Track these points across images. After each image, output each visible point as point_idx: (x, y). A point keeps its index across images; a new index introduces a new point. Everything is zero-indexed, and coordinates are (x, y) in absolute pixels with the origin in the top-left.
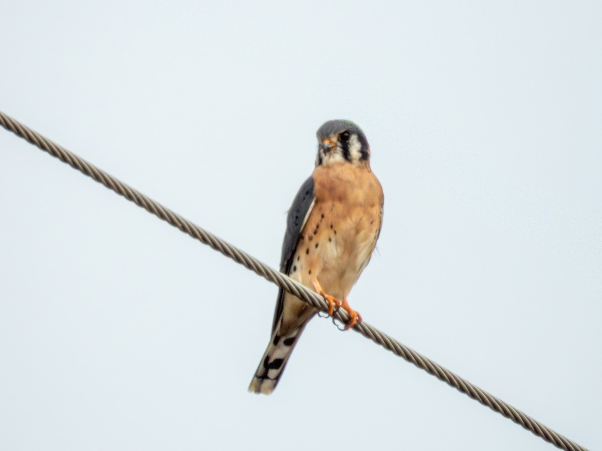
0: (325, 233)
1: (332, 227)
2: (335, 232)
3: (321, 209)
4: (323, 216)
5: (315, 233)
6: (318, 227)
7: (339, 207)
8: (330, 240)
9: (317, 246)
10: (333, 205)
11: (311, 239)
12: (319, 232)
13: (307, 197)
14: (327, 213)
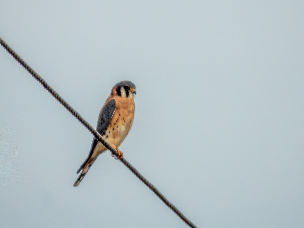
0: (121, 122)
1: (123, 119)
2: (125, 121)
3: (119, 112)
4: (120, 115)
5: (117, 121)
6: (118, 119)
7: (126, 111)
8: (123, 124)
9: (117, 127)
10: (124, 111)
11: (115, 124)
12: (118, 121)
13: (113, 108)
14: (121, 114)
